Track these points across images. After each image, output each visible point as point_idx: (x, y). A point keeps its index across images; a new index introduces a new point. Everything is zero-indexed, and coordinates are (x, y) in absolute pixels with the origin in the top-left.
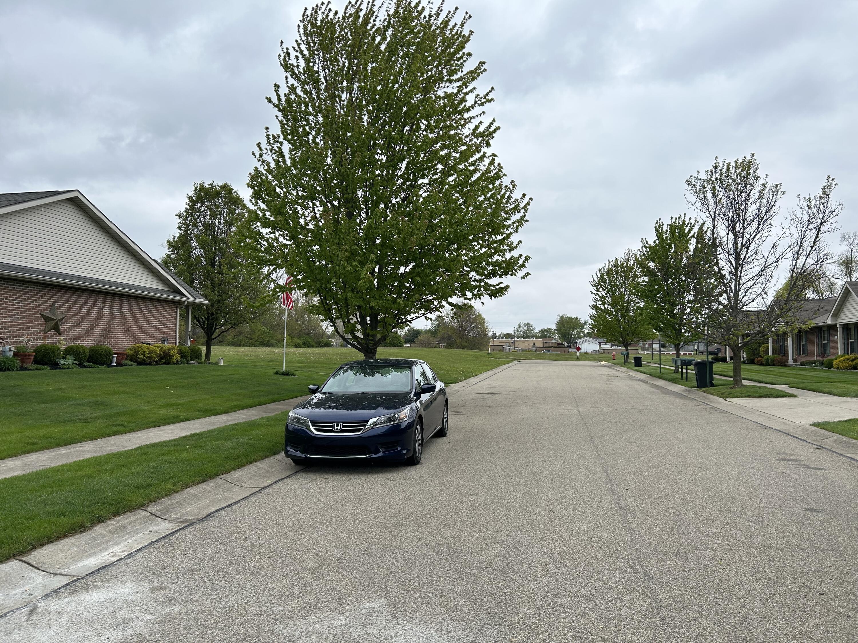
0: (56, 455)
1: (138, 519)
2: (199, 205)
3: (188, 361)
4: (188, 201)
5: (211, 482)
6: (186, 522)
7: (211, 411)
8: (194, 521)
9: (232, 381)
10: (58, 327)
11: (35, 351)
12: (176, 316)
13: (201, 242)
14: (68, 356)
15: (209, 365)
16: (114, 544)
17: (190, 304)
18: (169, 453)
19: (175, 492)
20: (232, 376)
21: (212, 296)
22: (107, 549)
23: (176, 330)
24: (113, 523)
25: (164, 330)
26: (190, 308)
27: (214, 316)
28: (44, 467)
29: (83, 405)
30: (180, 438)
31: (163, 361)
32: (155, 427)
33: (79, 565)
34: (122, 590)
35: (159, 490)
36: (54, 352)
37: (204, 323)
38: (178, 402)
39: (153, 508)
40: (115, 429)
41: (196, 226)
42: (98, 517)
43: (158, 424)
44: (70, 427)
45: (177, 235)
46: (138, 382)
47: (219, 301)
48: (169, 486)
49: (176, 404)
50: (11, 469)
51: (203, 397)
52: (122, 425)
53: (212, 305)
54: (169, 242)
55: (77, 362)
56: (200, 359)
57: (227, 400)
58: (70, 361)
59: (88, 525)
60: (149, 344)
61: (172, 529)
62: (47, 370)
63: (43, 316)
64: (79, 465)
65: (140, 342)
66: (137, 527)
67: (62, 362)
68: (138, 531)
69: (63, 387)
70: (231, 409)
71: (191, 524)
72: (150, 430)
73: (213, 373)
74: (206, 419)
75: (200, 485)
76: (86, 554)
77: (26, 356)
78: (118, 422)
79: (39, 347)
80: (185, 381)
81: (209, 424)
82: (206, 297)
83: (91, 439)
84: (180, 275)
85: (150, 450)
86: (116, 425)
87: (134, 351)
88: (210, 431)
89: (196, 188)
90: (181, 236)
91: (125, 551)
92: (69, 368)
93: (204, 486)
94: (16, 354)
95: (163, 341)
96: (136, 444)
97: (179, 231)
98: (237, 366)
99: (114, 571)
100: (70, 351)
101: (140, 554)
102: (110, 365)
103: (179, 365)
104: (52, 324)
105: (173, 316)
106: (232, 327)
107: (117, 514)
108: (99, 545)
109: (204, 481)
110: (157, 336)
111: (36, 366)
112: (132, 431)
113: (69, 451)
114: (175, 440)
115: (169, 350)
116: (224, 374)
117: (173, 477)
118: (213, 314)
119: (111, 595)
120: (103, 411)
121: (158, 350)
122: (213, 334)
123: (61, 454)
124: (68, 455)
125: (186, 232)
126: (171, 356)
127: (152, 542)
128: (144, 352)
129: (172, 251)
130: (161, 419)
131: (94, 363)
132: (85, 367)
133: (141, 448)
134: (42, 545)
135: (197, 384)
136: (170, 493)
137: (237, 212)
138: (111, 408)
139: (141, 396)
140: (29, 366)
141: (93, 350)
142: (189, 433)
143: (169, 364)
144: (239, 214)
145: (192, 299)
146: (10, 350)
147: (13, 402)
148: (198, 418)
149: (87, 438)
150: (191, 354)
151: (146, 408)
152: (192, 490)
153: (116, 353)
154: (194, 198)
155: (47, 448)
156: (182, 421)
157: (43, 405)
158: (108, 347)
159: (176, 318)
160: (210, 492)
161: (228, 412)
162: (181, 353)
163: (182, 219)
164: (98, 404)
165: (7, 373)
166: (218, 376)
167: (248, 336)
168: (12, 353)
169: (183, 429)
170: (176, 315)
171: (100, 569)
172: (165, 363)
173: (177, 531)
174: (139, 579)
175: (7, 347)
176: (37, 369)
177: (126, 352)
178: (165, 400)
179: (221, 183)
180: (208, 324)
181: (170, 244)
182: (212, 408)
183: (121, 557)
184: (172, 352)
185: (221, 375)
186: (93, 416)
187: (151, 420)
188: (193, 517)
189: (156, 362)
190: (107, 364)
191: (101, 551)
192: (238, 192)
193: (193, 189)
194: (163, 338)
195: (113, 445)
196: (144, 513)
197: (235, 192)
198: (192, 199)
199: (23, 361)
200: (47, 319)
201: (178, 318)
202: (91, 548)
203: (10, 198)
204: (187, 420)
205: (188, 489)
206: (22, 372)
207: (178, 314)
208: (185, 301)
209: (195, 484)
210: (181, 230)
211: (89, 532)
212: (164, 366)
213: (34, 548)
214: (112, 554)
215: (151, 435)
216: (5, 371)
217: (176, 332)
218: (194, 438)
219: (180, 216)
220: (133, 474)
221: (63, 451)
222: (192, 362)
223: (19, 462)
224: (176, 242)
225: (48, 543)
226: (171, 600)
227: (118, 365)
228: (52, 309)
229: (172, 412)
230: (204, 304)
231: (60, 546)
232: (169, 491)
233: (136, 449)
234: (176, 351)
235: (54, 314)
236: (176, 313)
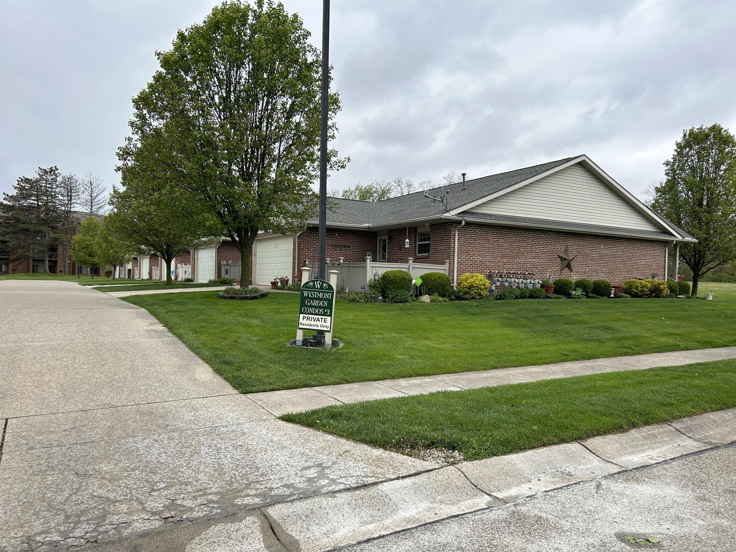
0: (584, 366)
1: (665, 431)
2: (687, 149)
3: (676, 295)
4: (676, 148)
5: (729, 412)
6: (711, 444)
7: (710, 343)
8: (719, 445)
9: (726, 316)
10: (570, 266)
11: (554, 284)
12: (665, 255)
13: (688, 185)
14: (577, 289)
15: (696, 299)
16: (649, 448)
17: (678, 242)
18: (680, 378)
19: (695, 414)
20: (725, 311)
21: (700, 234)
22: (644, 451)
23: (665, 267)
24: (645, 430)
25: (654, 266)
26: (679, 247)
27: (702, 253)
28: (578, 375)
29: (596, 328)
30: (687, 365)
31: (654, 294)
32: (658, 352)
33: (624, 459)
34: (668, 491)
35: (680, 410)
36: (568, 285)
37: (690, 260)
38: (675, 332)
39: (677, 425)
40: (625, 350)
41: (683, 170)
42: (633, 423)
43: (661, 350)
44: (589, 345)
45: (665, 181)
46: (636, 312)
47: (707, 239)
48: (689, 408)
49: (674, 334)
50: (555, 373)
51: (699, 329)
52: (630, 348)
53: (700, 243)
54: (656, 188)
55: (584, 293)
56: (689, 294)
57: (724, 334)
58: (579, 292)
59: (626, 427)
60: (641, 279)
61: (699, 448)
62: (563, 299)
63: (559, 257)
64: (606, 377)
65: (633, 278)
66: (666, 439)
67: (573, 293)
68: (667, 443)
69: (578, 312)
70: (731, 343)
71: (716, 447)
72: (654, 355)
73: (705, 307)
74: (706, 351)
75: (718, 412)
76: (628, 451)
77: (548, 287)
78: (626, 345)
79: (557, 281)
80: (679, 313)
81: (711, 355)
82: (693, 235)
83: (608, 357)
84: (668, 216)
85: (661, 372)
86: (625, 347)
87: (628, 285)
88: (715, 363)
89: (685, 135)
90: (669, 181)
91: (660, 457)
92: (579, 298)
93: (721, 414)
94: (542, 286)
95: (653, 277)
96: (646, 366)
97: (666, 177)
98: (728, 302)
99: (656, 471)
100: (580, 284)
101: (675, 463)
102: (609, 297)
103: (668, 299)
104: (566, 263)
105: (662, 254)
106: (720, 264)
107: (647, 423)
108: (637, 446)
109: (721, 409)
110: (648, 272)
111: (556, 295)
112: (639, 354)
113: (593, 364)
114: (682, 367)
115: (659, 284)
116: (716, 308)
117: (691, 400)
118: (700, 251)
119: (659, 492)
120: (611, 335)
121: (649, 285)
122: (700, 270)
123: (588, 366)
124: (593, 368)
125: (674, 178)
126: (661, 291)
127: (683, 455)
128: (637, 286)
129: (660, 196)
130: (663, 346)
131: (597, 294)
132: (590, 297)
133: (652, 370)
134: (594, 436)
135: (691, 317)
136: (690, 415)
137: (727, 150)
138: (618, 333)
139: (641, 324)
140: (550, 295)
141: (596, 284)
142: (694, 362)
143: (659, 297)
144: (729, 152)
145: (680, 238)
146: (539, 283)
147: (546, 322)
148: (698, 349)
149: (605, 355)
150: (680, 288)
151: (647, 335)
152: (711, 415)
153: (613, 287)
154: (682, 144)
155: (577, 360)
156: (683, 350)
157: (567, 326)
158: (607, 282)
159: (665, 256)
160: (729, 420)
161: (727, 346)
162: (670, 288)
163: (669, 166)
164: (607, 328)
165: (537, 299)
166: (710, 310)
167: (730, 272)
168: (539, 285)
169: (685, 357)
170: (665, 253)
171: (642, 467)
172: (655, 297)
173: (704, 450)
174: (681, 485)
175: (537, 281)
176: (557, 298)
177: (621, 286)
178: (663, 329)
179: (710, 125)
180: (695, 261)
181: (657, 190)
182: (710, 340)
183: (659, 461)
184: (662, 286)
185: (713, 310)
186: (605, 337)
187: (654, 346)
188: (717, 442)
189: (647, 295)
190: (607, 296)
191: (639, 451)
192: (729, 131)
193: (682, 135)
194: (653, 274)
195: (626, 363)
196: (670, 428)
197: (724, 131)
198: (681, 146)
199: (547, 291)
200: (562, 259)
201: (667, 256)
202: (631, 447)
203: (537, 169)
204: (687, 349)
205: (706, 414)
206: (547, 300)
207: (667, 252)
208: (673, 241)
209: (713, 411)
210: (668, 176)
211: (627, 434)
212: (656, 299)
213: (589, 437)
214: (650, 457)
215: (657, 359)
216: (536, 298)
217: (665, 269)
218: (701, 367)
219: (667, 164)
220: (652, 391)
221: (589, 363)
222: (680, 296)
223: (559, 368)
224: (664, 187)
225: (598, 435)
226: (718, 513)
227: (616, 296)
228: (566, 251)
229: (671, 341)
230: (691, 243)
231: (607, 440)
232: (690, 413)
233: (649, 370)
234: (666, 286)
235: (567, 255)
236: (665, 251)
